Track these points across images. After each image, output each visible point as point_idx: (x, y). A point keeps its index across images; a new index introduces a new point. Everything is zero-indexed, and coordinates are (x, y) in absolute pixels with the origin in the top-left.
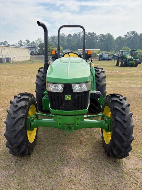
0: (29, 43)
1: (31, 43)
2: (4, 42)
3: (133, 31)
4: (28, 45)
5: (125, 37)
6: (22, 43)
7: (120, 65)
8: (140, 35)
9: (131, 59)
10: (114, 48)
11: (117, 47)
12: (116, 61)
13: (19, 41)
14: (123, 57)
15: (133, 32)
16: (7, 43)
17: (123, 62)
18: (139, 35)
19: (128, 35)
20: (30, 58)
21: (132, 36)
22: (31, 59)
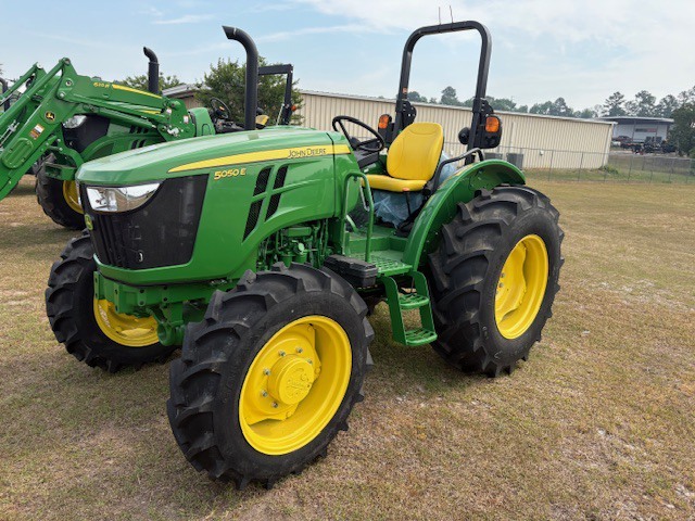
0: (647, 106)
1: (657, 103)
2: (553, 101)
4: (644, 110)
6: (622, 106)
13: (611, 98)
16: (564, 104)
20: (605, 162)
22: (612, 167)
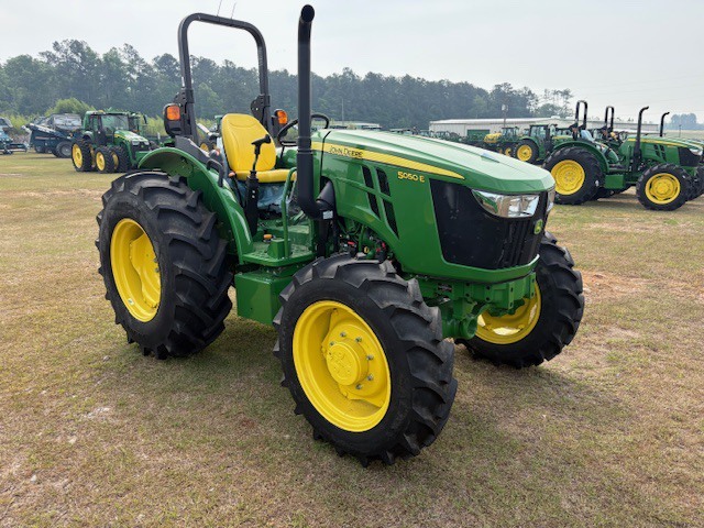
3: (76, 42)
5: (45, 60)
7: (101, 168)
8: (105, 58)
9: (142, 143)
10: (10, 100)
11: (20, 95)
12: (77, 151)
14: (106, 138)
15: (77, 46)
17: (115, 157)
18: (101, 57)
19: (58, 55)
21: (75, 57)
